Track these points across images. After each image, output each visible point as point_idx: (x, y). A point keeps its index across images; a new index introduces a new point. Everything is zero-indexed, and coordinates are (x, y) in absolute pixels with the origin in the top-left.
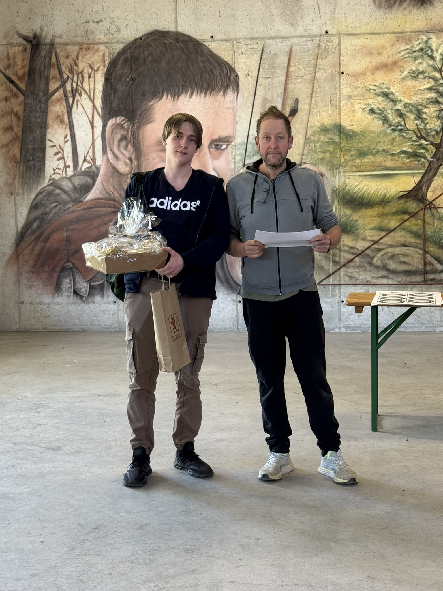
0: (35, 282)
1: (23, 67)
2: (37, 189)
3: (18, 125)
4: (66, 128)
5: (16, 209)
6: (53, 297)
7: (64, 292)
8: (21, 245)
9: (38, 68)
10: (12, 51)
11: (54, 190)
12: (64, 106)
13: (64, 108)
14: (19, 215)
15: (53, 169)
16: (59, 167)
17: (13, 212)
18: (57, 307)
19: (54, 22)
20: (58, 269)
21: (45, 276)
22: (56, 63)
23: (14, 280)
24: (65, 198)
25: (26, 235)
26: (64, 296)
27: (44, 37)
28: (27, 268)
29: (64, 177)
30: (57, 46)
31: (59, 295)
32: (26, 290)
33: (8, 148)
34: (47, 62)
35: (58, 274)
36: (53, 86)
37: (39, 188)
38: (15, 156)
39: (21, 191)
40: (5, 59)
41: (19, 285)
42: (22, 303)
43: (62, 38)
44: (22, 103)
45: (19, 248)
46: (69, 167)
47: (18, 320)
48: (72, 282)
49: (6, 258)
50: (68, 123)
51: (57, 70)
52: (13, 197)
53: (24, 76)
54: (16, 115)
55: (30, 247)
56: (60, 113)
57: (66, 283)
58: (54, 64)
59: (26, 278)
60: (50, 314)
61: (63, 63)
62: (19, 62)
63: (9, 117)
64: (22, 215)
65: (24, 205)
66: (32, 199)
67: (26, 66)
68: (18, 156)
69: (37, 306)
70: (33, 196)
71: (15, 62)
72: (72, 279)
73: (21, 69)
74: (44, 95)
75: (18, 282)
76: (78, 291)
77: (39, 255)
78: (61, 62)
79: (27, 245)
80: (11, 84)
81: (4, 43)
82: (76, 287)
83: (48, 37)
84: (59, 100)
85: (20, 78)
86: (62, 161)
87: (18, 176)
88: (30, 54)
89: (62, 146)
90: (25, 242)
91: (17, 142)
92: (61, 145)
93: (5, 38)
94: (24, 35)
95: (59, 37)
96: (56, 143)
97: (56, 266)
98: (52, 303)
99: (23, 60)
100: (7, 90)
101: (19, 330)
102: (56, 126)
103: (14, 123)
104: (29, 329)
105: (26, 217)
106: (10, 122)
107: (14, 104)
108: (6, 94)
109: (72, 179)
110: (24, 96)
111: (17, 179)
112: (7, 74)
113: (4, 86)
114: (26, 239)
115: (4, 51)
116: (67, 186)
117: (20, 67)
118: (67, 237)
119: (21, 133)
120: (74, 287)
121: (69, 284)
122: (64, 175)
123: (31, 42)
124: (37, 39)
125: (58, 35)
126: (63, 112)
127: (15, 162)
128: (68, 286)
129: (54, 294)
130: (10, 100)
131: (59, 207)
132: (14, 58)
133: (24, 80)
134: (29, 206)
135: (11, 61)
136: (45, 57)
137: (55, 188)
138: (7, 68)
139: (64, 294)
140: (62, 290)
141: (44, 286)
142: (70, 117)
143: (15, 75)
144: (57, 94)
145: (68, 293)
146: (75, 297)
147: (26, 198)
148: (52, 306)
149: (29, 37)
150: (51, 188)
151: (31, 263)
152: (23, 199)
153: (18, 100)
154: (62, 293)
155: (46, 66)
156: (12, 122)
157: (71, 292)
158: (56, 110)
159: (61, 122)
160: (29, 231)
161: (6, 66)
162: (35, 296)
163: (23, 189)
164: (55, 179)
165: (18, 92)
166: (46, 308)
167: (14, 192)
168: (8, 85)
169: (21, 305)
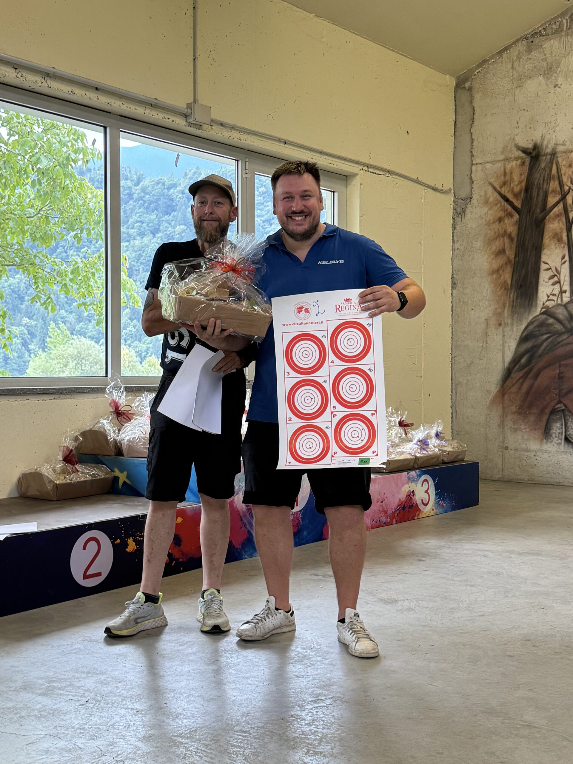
0: (521, 425)
1: (520, 182)
2: (528, 319)
3: (511, 247)
4: (564, 247)
5: (504, 342)
6: (541, 444)
7: (553, 438)
8: (507, 382)
9: (536, 183)
10: (508, 167)
11: (547, 319)
12: (563, 222)
13: (563, 224)
14: (506, 348)
15: (547, 295)
16: (553, 292)
17: (501, 345)
18: (546, 456)
19: (558, 128)
20: (548, 411)
21: (532, 418)
22: (556, 174)
23: (499, 421)
24: (559, 328)
25: (513, 371)
26: (553, 443)
27: (544, 148)
28: (514, 409)
29: (559, 304)
30: (559, 155)
31: (547, 440)
32: (511, 434)
33: (498, 273)
34: (546, 174)
35: (547, 417)
36: (552, 200)
37: (531, 318)
38: (505, 282)
39: (510, 321)
40: (501, 176)
41: (504, 428)
42: (507, 449)
43: (565, 145)
44: (517, 222)
45: (505, 385)
46: (565, 292)
47: (501, 467)
48: (564, 427)
49: (491, 397)
50: (566, 242)
51: (557, 182)
52: (501, 328)
53: (520, 193)
54: (510, 236)
55: (517, 386)
56: (559, 231)
57: (557, 428)
58: (554, 175)
59: (511, 420)
60: (537, 464)
61: (565, 174)
62: (516, 178)
63: (502, 239)
64: (510, 349)
65: (512, 337)
66: (522, 330)
67: (523, 181)
68: (509, 282)
69: (522, 453)
70: (523, 327)
71: (512, 179)
72: (564, 424)
73: (517, 186)
74: (542, 212)
75: (502, 424)
76: (571, 438)
77: (527, 393)
78: (563, 172)
79: (514, 382)
80: (506, 203)
81: (501, 159)
82: (568, 433)
83: (550, 146)
84: (558, 216)
85: (516, 196)
86: (557, 286)
87: (507, 304)
88: (528, 167)
89: (559, 269)
90: (512, 379)
91: (509, 266)
92: (557, 267)
93: (502, 153)
94: (522, 147)
95: (562, 145)
96: (552, 265)
97: (545, 408)
98: (540, 450)
99: (521, 175)
100: (502, 210)
101: (502, 479)
102: (553, 246)
103: (507, 245)
104: (513, 479)
105: (514, 350)
106: (502, 245)
107: (508, 225)
108: (501, 214)
109: (569, 305)
110: (519, 215)
111: (507, 308)
112: (503, 192)
113: (499, 205)
114: (513, 375)
115: (501, 168)
116: (562, 314)
117: (516, 183)
118: (559, 374)
119: (513, 256)
120: (565, 432)
121: (559, 429)
122: (559, 302)
123: (531, 153)
124: (537, 150)
125: (561, 142)
126: (561, 229)
127: (505, 289)
128: (558, 431)
129: (542, 440)
130: (504, 221)
131: (551, 339)
132: (511, 173)
133: (520, 197)
134: (518, 338)
135: (508, 178)
136: (544, 168)
137: (548, 317)
138: (503, 186)
139: (554, 441)
140: (551, 436)
141: (531, 430)
142: (570, 234)
143: (510, 192)
144: (556, 209)
145: (557, 440)
146: (566, 444)
147: (515, 329)
148: (539, 454)
149: (528, 149)
150: (544, 316)
151: (518, 403)
152: (512, 330)
153: (513, 220)
154: (552, 439)
155: (546, 178)
156: (504, 245)
157: (561, 439)
158: (554, 227)
159: (558, 241)
160: (517, 367)
161: (502, 184)
162: (520, 441)
163: (513, 319)
164: (548, 307)
165: (513, 211)
166: (532, 456)
167: (502, 323)
168: (503, 204)
169: (505, 451)
